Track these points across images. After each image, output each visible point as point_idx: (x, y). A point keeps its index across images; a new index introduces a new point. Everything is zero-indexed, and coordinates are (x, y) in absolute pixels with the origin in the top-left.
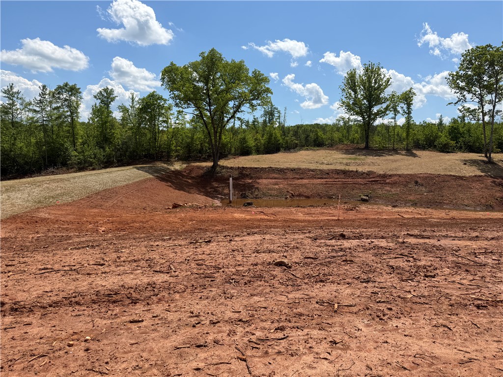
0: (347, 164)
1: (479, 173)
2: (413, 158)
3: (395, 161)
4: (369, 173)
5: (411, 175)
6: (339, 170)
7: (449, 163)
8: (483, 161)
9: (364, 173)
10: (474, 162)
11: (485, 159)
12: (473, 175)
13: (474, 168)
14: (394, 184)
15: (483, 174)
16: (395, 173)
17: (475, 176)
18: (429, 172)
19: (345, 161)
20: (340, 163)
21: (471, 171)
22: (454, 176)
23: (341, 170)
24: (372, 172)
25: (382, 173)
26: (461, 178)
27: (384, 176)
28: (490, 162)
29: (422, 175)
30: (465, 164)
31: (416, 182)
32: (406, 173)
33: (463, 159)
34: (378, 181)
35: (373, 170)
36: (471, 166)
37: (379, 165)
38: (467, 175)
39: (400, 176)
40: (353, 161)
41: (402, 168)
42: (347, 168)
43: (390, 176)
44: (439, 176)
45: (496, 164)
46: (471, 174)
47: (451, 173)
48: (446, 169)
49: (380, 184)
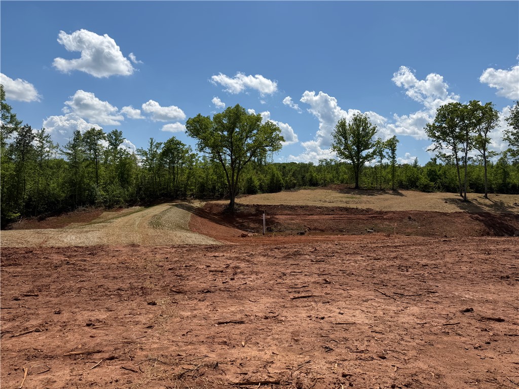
0: (347, 202)
1: (458, 210)
2: (401, 197)
3: (387, 200)
4: (368, 210)
5: (403, 212)
6: (341, 207)
7: (432, 201)
8: (460, 200)
9: (364, 210)
10: (453, 201)
11: (461, 198)
12: (454, 211)
13: (453, 206)
14: (390, 219)
15: (462, 211)
16: (389, 210)
17: (456, 212)
18: (418, 209)
19: (344, 200)
20: (341, 201)
21: (452, 209)
22: (439, 212)
23: (343, 208)
24: (370, 209)
25: (378, 210)
26: (445, 214)
27: (381, 213)
28: (465, 200)
29: (412, 212)
30: (446, 202)
31: (410, 218)
32: (398, 210)
33: (443, 198)
34: (377, 217)
35: (370, 208)
36: (451, 204)
37: (374, 203)
38: (450, 212)
39: (394, 212)
40: (351, 200)
41: (394, 206)
42: (348, 206)
43: (386, 212)
44: (427, 212)
45: (470, 202)
46: (452, 211)
47: (436, 210)
48: (431, 206)
49: (379, 219)
